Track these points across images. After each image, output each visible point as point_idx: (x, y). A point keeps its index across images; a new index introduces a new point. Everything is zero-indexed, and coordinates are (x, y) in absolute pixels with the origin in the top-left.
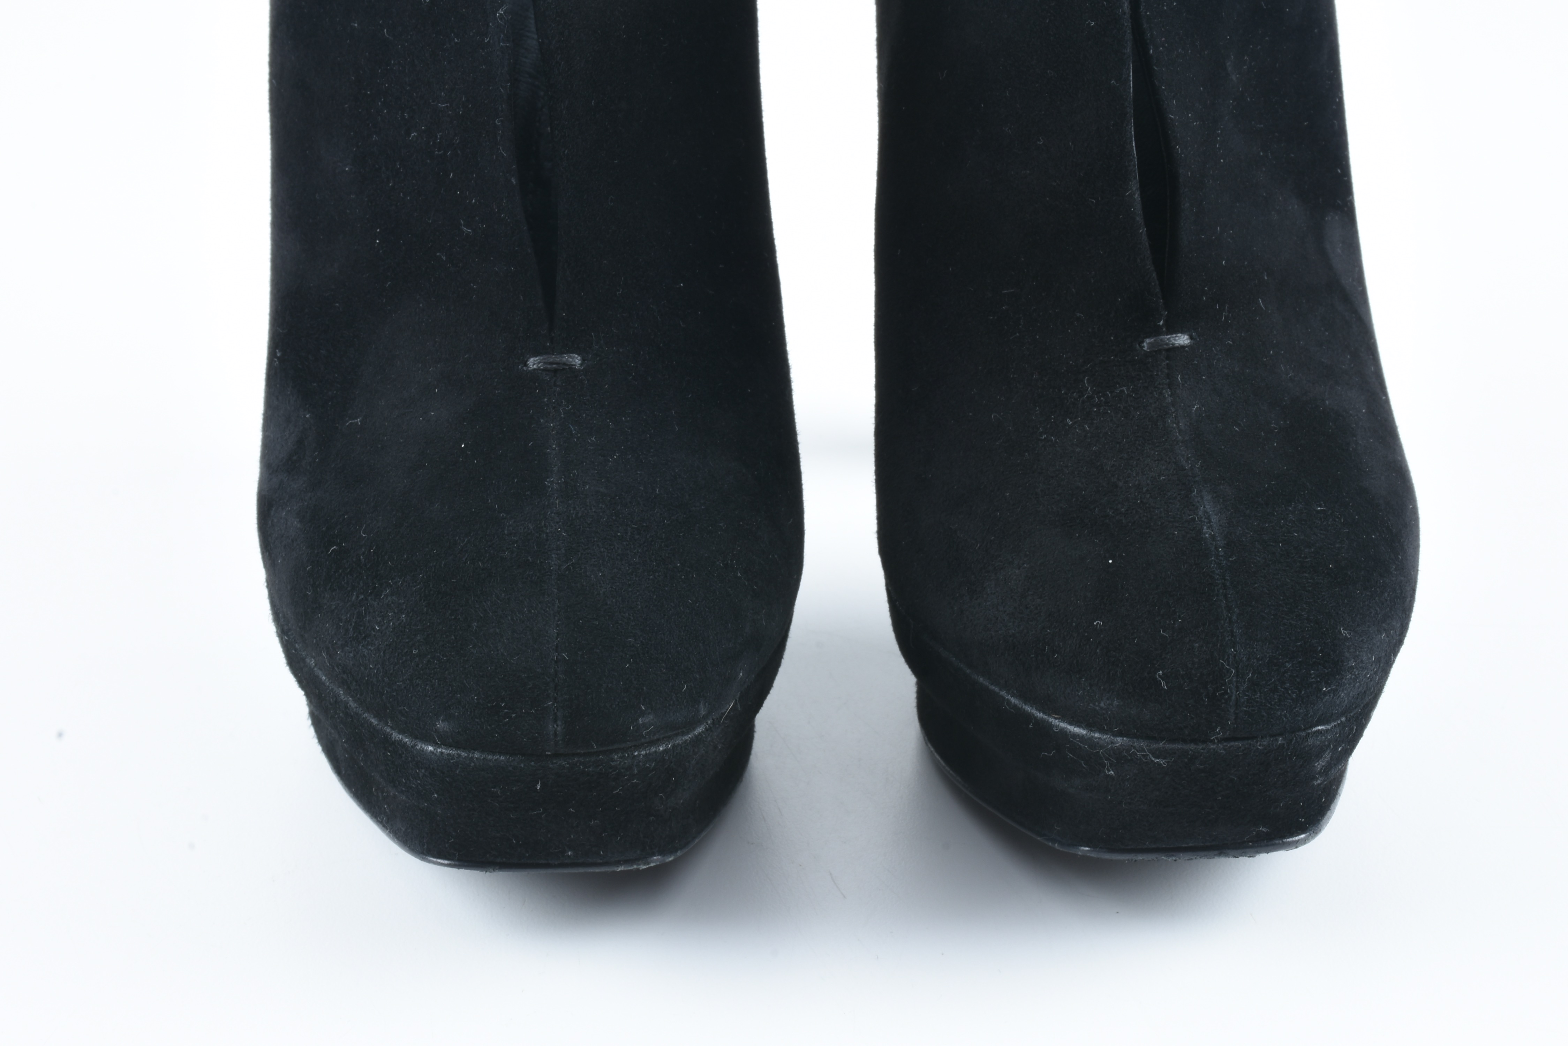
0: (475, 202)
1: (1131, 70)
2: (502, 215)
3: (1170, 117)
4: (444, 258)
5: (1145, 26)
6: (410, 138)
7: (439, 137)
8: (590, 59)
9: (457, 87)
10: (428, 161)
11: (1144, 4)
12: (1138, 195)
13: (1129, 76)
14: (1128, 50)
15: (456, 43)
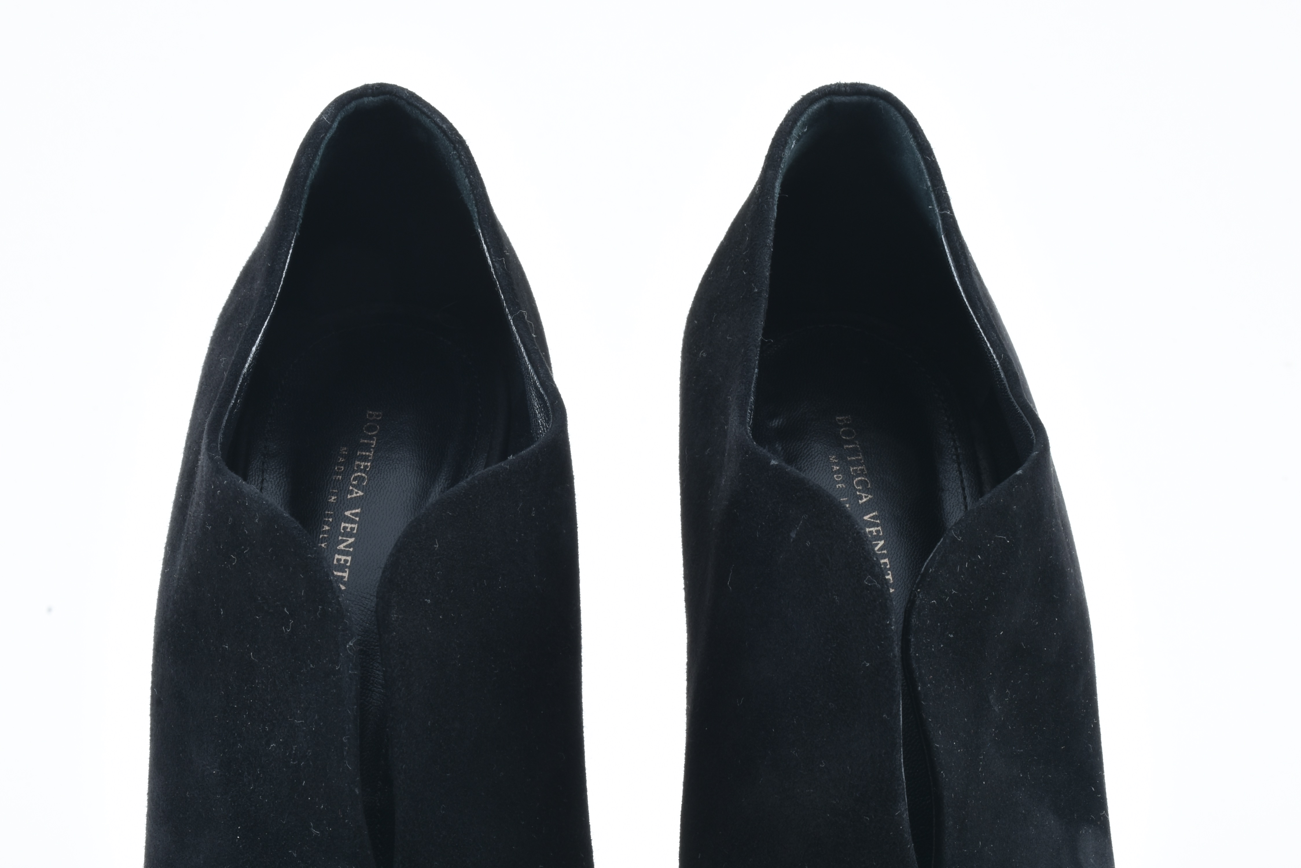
0: (323, 808)
1: (901, 706)
2: (346, 821)
3: (936, 746)
4: (295, 855)
5: (914, 666)
6: (270, 749)
7: (294, 749)
8: (428, 685)
9: (311, 706)
10: (284, 769)
11: (914, 647)
12: (907, 815)
13: (899, 711)
14: (899, 689)
15: (312, 669)
